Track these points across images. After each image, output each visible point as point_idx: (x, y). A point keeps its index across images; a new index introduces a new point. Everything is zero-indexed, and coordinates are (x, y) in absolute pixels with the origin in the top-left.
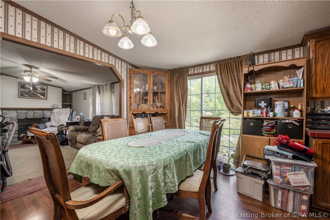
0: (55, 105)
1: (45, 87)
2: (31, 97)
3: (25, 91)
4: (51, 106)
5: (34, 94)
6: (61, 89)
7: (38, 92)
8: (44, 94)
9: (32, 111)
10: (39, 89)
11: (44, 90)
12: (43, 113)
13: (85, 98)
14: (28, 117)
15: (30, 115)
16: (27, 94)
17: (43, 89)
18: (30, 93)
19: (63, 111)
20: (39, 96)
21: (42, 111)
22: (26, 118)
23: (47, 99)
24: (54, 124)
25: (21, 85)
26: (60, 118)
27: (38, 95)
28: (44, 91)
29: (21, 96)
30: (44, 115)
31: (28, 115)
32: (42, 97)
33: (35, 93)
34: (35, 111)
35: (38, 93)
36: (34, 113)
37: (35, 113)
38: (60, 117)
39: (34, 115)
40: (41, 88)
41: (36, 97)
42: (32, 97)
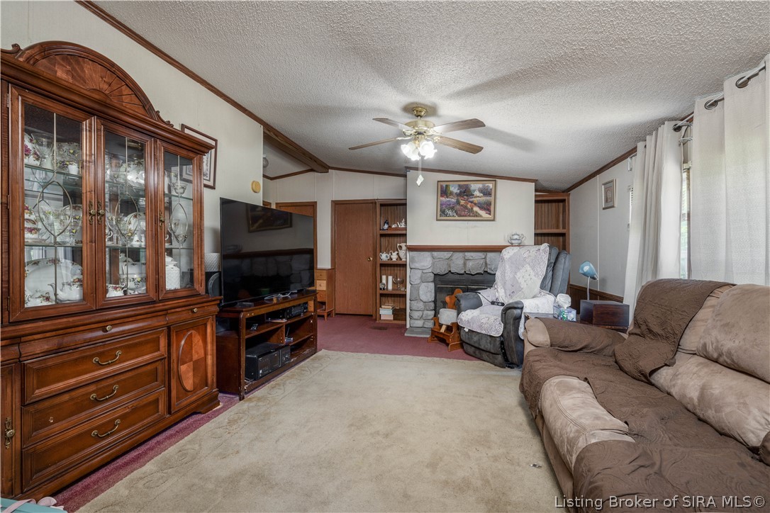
0: (516, 237)
1: (491, 185)
2: (460, 216)
3: (449, 201)
4: (505, 240)
5: (466, 207)
6: (533, 185)
7: (475, 200)
8: (489, 204)
9: (460, 255)
10: (477, 193)
11: (489, 194)
12: (485, 258)
13: (609, 205)
14: (453, 270)
15: (458, 264)
16: (452, 208)
17: (486, 193)
18: (458, 207)
19: (525, 255)
20: (476, 212)
21: (481, 255)
22: (450, 271)
23: (494, 220)
24: (501, 295)
25: (442, 186)
26: (517, 277)
27: (476, 209)
28: (488, 198)
29: (441, 216)
30: (486, 264)
31: (452, 265)
32: (483, 213)
33: (469, 206)
34: (466, 254)
35: (475, 204)
36: (466, 260)
37: (466, 258)
38: (519, 275)
39: (465, 264)
40: (481, 191)
41: (469, 216)
42: (463, 216)
